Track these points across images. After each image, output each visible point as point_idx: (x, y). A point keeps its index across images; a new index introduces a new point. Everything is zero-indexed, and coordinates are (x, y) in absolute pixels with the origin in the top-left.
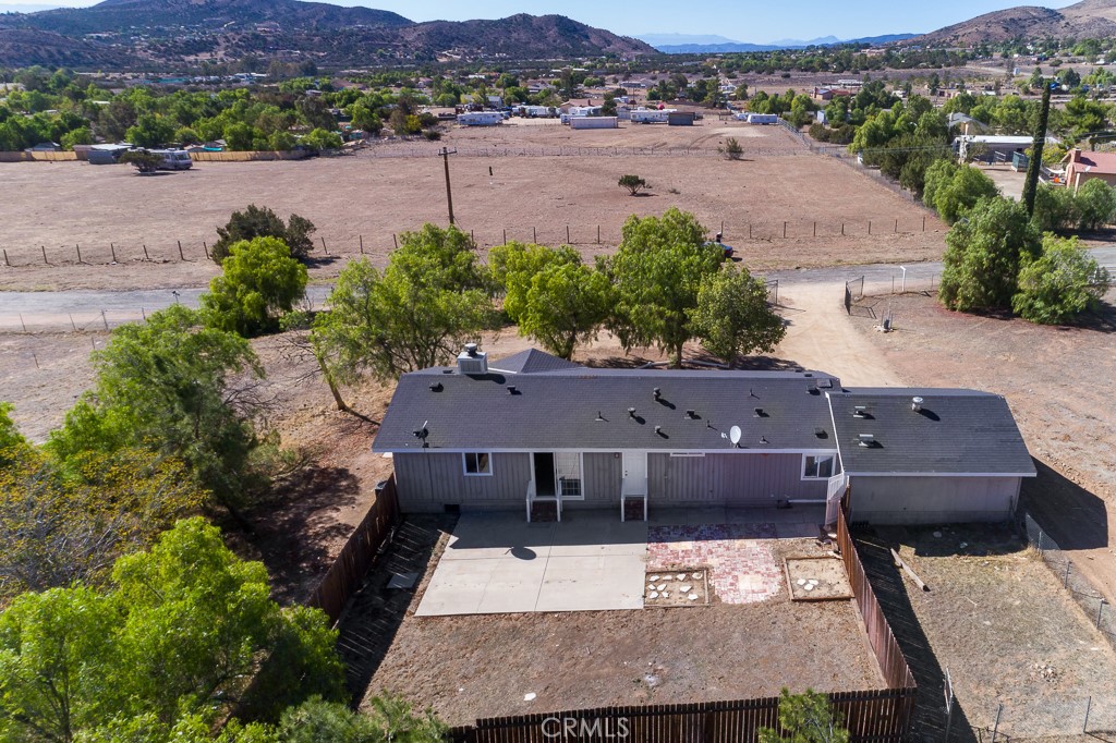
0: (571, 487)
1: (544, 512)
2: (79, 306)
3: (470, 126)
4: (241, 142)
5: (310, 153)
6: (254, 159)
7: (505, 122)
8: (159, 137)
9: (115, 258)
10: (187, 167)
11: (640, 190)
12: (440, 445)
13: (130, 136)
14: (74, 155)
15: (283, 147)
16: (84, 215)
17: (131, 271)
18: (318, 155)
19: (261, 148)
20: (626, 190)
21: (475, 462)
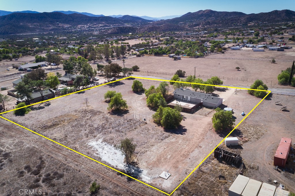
0: (185, 99)
1: (182, 100)
2: (161, 79)
3: (233, 50)
4: (188, 55)
5: (198, 57)
6: (190, 58)
7: (241, 49)
8: (178, 53)
9: (166, 74)
10: (180, 59)
11: (239, 69)
12: (177, 93)
13: (175, 53)
14: (168, 56)
15: (194, 56)
16: (166, 67)
17: (167, 76)
18: (199, 57)
19: (191, 56)
20: (237, 70)
21: (179, 95)
